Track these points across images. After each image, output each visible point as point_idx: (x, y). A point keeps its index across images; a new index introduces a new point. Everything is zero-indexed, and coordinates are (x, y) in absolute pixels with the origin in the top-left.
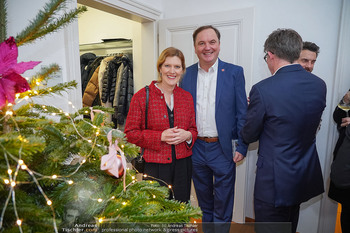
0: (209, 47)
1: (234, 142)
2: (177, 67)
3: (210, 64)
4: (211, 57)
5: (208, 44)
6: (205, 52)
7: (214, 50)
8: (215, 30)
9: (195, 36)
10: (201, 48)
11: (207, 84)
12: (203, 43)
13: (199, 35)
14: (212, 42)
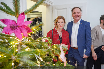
0: (77, 14)
1: (85, 50)
2: (62, 22)
3: (77, 21)
4: (78, 18)
5: (77, 13)
6: (76, 16)
7: (79, 16)
8: (80, 8)
9: (72, 11)
10: (74, 15)
11: (76, 28)
12: (75, 13)
13: (74, 10)
14: (78, 13)
